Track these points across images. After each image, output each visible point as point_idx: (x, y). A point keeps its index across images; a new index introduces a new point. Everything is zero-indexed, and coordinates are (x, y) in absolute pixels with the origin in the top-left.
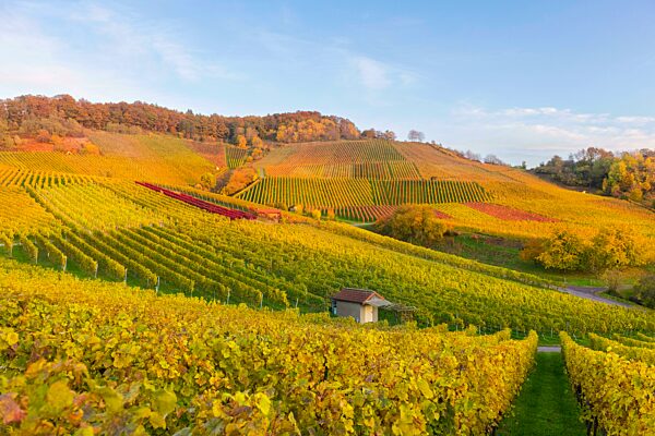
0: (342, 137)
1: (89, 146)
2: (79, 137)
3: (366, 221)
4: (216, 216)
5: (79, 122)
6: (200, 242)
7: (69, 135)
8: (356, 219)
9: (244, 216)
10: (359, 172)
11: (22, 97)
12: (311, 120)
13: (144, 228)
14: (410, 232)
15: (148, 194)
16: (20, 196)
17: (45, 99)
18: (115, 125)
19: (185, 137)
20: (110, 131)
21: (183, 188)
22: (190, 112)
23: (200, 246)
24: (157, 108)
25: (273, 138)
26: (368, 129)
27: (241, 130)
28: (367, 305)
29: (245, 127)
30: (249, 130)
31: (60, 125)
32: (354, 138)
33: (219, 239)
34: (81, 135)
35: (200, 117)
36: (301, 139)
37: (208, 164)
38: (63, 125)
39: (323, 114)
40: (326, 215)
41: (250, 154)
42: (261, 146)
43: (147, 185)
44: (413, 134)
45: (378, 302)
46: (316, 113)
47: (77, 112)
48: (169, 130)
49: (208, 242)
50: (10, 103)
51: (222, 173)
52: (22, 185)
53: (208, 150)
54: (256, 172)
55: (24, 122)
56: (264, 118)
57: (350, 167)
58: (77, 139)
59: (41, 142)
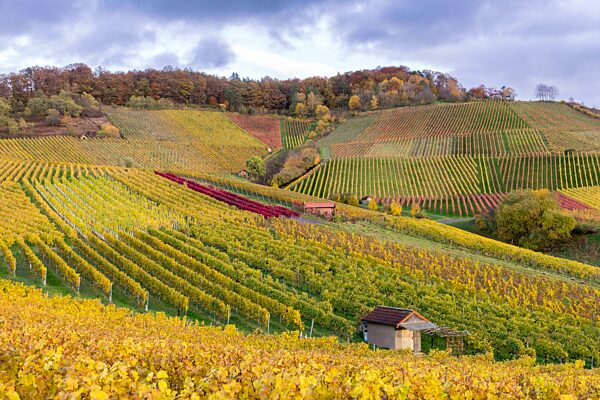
0: (439, 99)
1: (108, 127)
2: (95, 117)
3: (464, 214)
4: (246, 214)
5: (96, 97)
6: (213, 249)
7: (84, 115)
8: (451, 213)
9: (284, 214)
10: (462, 148)
11: (29, 70)
12: (395, 78)
13: (150, 232)
14: (522, 230)
15: (167, 188)
16: (14, 195)
17: (54, 71)
18: (139, 98)
19: (228, 109)
20: (135, 107)
21: (213, 177)
22: (235, 76)
23: (212, 253)
24: (192, 73)
25: (344, 104)
26: (476, 86)
27: (301, 96)
28: (401, 328)
29: (307, 93)
30: (311, 95)
31: (72, 102)
32: (454, 100)
33: (238, 244)
34: (98, 115)
35: (248, 82)
36: (382, 104)
37: (257, 145)
38: (76, 102)
39: (412, 69)
40: (410, 208)
41: (314, 128)
42: (327, 116)
43: (170, 176)
44: (542, 89)
45: (418, 325)
46: (401, 69)
47: (93, 85)
48: (208, 102)
49: (224, 249)
50: (14, 79)
51: (275, 155)
52: (20, 180)
53: (257, 126)
54: (319, 152)
55: (31, 100)
56: (332, 79)
57: (448, 141)
58: (94, 120)
59: (50, 125)
